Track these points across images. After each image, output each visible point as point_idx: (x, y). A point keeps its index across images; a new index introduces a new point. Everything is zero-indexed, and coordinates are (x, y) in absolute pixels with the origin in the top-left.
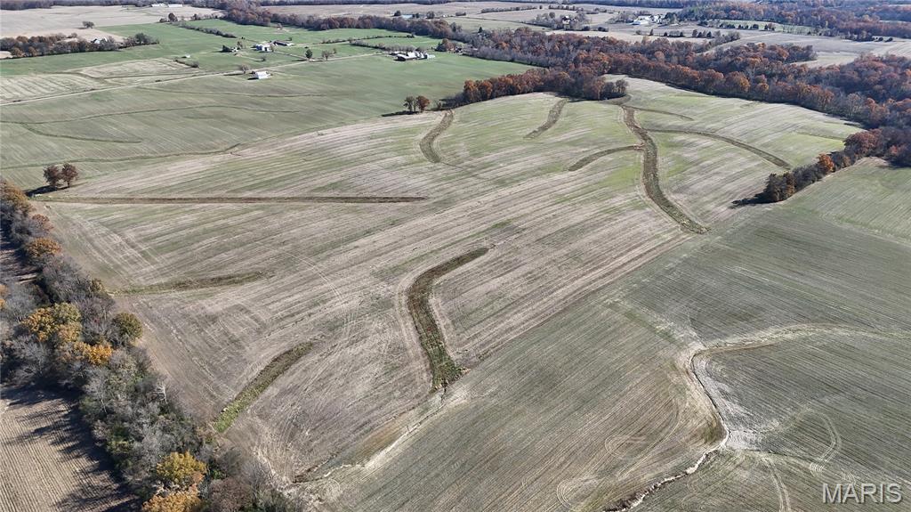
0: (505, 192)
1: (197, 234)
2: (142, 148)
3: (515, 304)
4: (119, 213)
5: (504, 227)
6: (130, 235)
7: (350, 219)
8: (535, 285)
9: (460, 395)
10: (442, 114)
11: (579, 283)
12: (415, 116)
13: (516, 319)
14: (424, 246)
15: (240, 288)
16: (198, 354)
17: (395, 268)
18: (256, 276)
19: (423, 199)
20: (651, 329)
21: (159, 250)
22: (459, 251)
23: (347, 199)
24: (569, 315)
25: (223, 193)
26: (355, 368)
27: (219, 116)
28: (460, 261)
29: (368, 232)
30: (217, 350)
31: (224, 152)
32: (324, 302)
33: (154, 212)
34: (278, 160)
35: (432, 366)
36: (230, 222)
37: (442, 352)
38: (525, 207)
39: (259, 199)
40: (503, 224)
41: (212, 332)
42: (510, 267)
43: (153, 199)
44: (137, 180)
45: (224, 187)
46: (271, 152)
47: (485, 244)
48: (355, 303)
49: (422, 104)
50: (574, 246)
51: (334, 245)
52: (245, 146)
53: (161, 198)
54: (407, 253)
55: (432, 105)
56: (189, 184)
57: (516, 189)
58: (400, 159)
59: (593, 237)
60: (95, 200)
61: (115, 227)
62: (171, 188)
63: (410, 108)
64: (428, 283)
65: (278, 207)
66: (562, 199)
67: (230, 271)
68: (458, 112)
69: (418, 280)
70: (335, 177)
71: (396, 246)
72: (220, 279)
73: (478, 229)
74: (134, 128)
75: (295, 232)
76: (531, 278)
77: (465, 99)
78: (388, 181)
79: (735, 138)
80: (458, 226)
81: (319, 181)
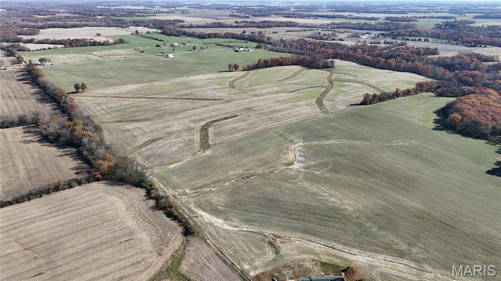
1: (128, 107)
2: (114, 81)
3: (240, 130)
4: (100, 100)
6: (104, 107)
7: (188, 104)
8: (251, 126)
9: (208, 152)
10: (245, 72)
12: (232, 72)
13: (238, 135)
14: (214, 114)
15: (140, 123)
17: (200, 119)
18: (147, 120)
19: (221, 99)
20: (286, 139)
21: (113, 111)
22: (227, 116)
25: (142, 96)
27: (148, 71)
28: (226, 118)
29: (194, 109)
31: (146, 83)
33: (114, 100)
35: (202, 145)
36: (142, 104)
37: (207, 142)
39: (156, 98)
40: (249, 108)
42: (245, 120)
43: (114, 97)
44: (109, 91)
45: (143, 94)
47: (238, 114)
48: (181, 128)
49: (236, 67)
50: (273, 116)
51: (179, 112)
52: (156, 81)
53: (119, 97)
54: (206, 115)
55: (241, 68)
56: (129, 92)
57: (261, 98)
58: (218, 87)
59: (283, 113)
60: (92, 96)
61: (99, 104)
62: (122, 94)
63: (230, 69)
64: (212, 123)
65: (162, 100)
66: (278, 101)
67: (138, 118)
68: (251, 72)
69: (207, 123)
70: (188, 92)
71: (204, 113)
72: (134, 120)
73: (238, 109)
74: (112, 74)
75: (166, 108)
76: (251, 124)
77: (257, 67)
78: (210, 93)
79: (372, 84)
80: (230, 108)
81: (181, 93)
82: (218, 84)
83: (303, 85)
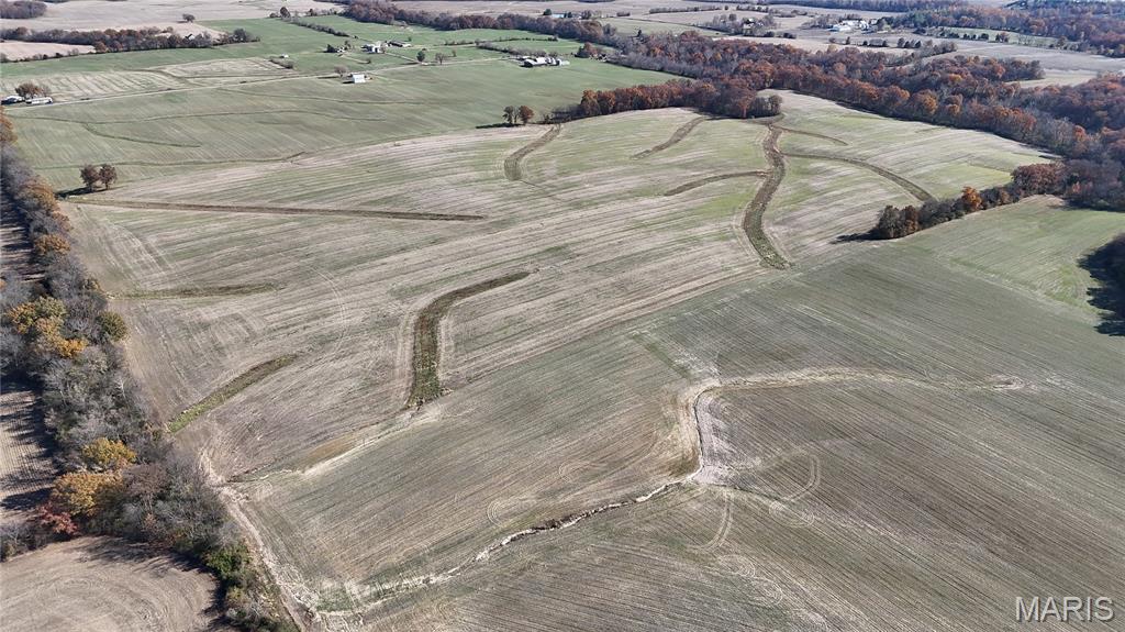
0: (575, 215)
1: (220, 243)
2: (199, 153)
3: (532, 330)
4: (147, 218)
5: (558, 251)
6: (152, 240)
7: (389, 234)
8: (563, 312)
9: (433, 414)
10: (548, 128)
11: (611, 312)
12: (515, 129)
13: (524, 345)
14: (460, 267)
15: (245, 298)
16: (178, 358)
17: (418, 287)
18: (267, 286)
19: (480, 218)
20: (669, 362)
21: (176, 256)
22: (495, 274)
23: (396, 215)
24: (585, 344)
25: (266, 203)
26: (331, 381)
27: (294, 123)
28: (492, 284)
29: (403, 250)
30: (198, 356)
31: (284, 160)
32: (325, 316)
33: (185, 218)
34: (338, 170)
35: (414, 385)
36: (260, 232)
37: (432, 373)
38: (592, 232)
39: (302, 210)
40: (558, 248)
41: (200, 339)
42: (545, 292)
43: (190, 206)
44: (179, 186)
45: (268, 196)
46: (335, 162)
47: (528, 268)
48: (358, 320)
49: (525, 115)
50: (626, 275)
51: (360, 261)
52: (309, 155)
53: (200, 205)
54: (437, 273)
55: (537, 117)
56: (233, 192)
57: (592, 212)
58: (474, 175)
59: (653, 267)
60: (129, 204)
61: (138, 232)
62: (212, 196)
63: (510, 119)
64: (448, 304)
65: (317, 218)
66: (640, 225)
67: (241, 281)
68: (566, 127)
69: (437, 301)
70: (393, 191)
71: (430, 264)
72: (228, 288)
73: (526, 253)
74: (198, 131)
75: (325, 245)
76: (562, 304)
77: (579, 113)
78: (452, 197)
79: (887, 167)
80: (505, 247)
81: (374, 194)
82: (476, 167)
83: (702, 168)
